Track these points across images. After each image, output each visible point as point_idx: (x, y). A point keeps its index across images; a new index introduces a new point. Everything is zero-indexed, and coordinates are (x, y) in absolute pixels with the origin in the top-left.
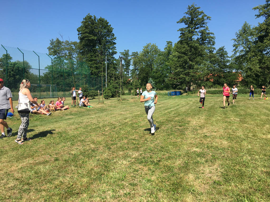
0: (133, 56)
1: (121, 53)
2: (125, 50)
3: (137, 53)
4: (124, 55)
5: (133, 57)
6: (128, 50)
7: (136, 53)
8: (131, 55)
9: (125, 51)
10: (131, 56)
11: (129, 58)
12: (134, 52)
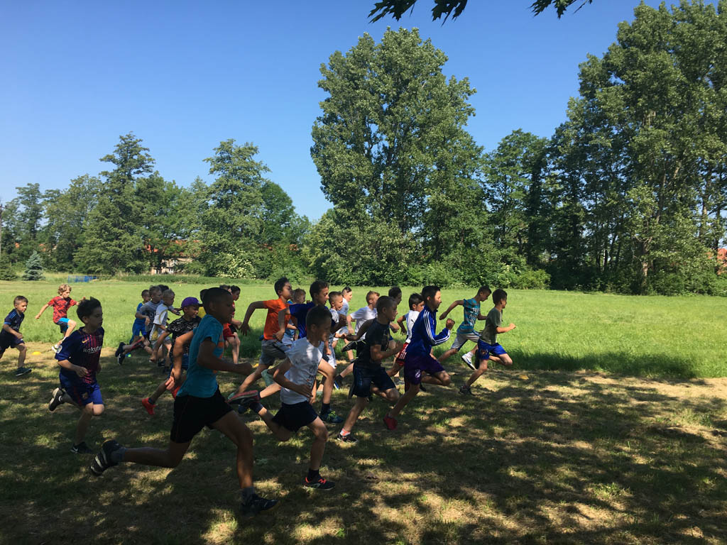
0: (48, 197)
1: (20, 189)
2: (29, 184)
3: (58, 192)
4: (27, 194)
5: (47, 199)
6: (37, 185)
7: (55, 192)
8: (44, 194)
9: (29, 187)
10: (43, 197)
11: (40, 201)
12: (50, 189)
